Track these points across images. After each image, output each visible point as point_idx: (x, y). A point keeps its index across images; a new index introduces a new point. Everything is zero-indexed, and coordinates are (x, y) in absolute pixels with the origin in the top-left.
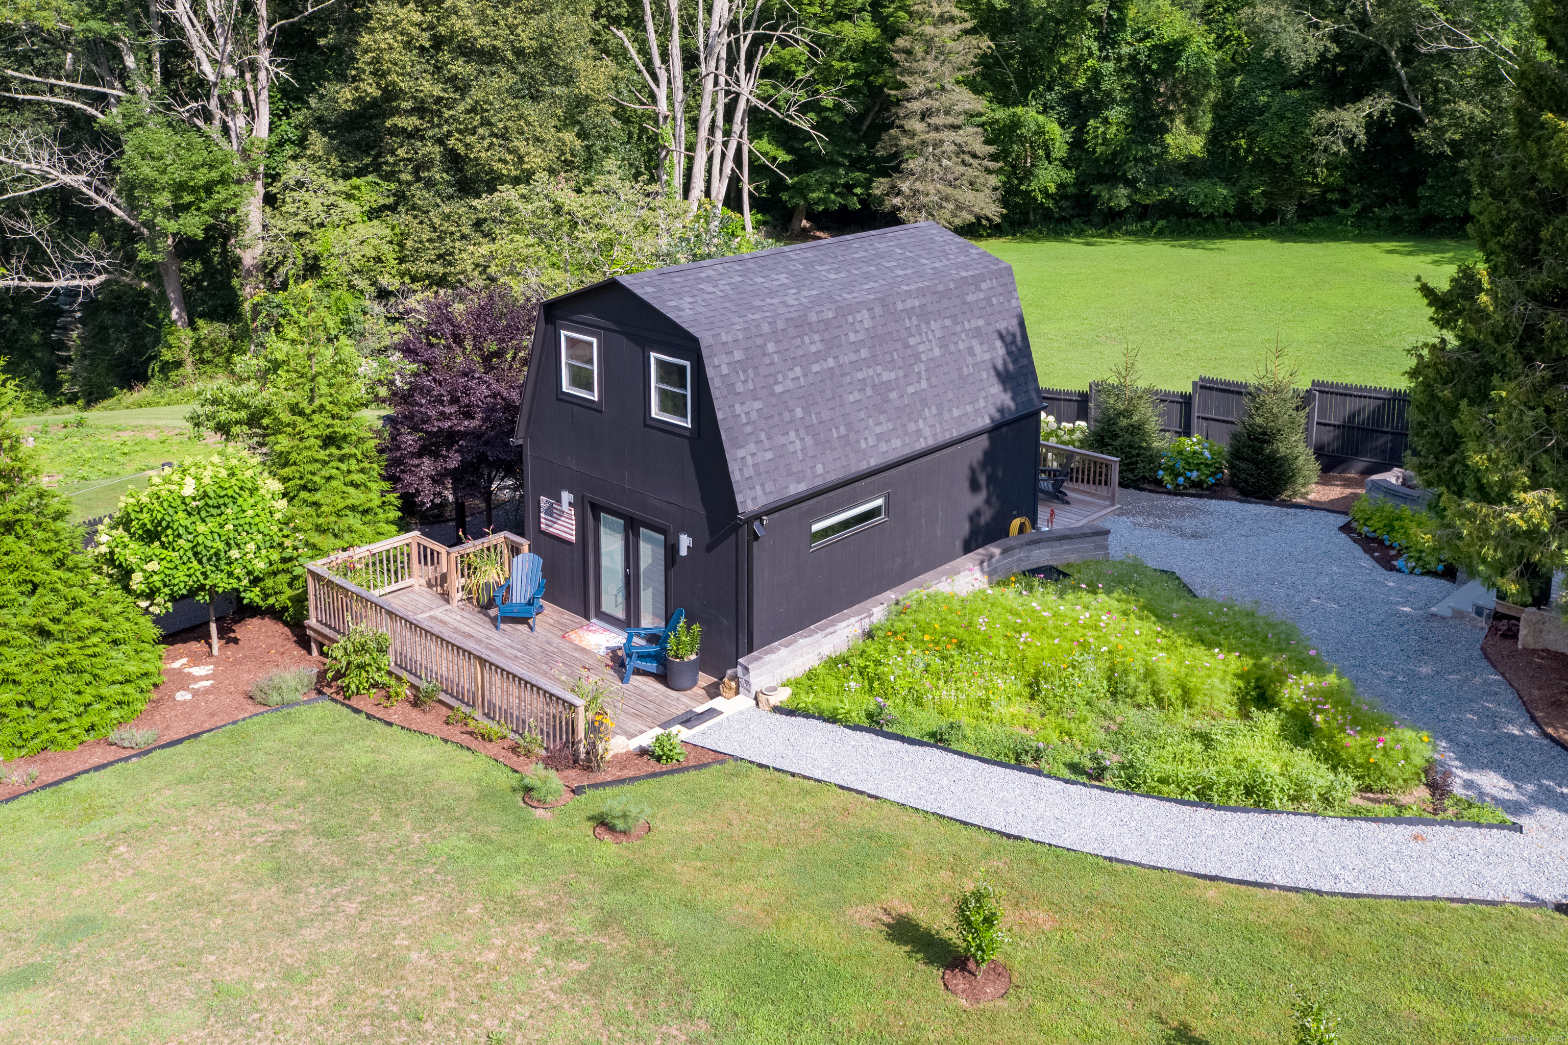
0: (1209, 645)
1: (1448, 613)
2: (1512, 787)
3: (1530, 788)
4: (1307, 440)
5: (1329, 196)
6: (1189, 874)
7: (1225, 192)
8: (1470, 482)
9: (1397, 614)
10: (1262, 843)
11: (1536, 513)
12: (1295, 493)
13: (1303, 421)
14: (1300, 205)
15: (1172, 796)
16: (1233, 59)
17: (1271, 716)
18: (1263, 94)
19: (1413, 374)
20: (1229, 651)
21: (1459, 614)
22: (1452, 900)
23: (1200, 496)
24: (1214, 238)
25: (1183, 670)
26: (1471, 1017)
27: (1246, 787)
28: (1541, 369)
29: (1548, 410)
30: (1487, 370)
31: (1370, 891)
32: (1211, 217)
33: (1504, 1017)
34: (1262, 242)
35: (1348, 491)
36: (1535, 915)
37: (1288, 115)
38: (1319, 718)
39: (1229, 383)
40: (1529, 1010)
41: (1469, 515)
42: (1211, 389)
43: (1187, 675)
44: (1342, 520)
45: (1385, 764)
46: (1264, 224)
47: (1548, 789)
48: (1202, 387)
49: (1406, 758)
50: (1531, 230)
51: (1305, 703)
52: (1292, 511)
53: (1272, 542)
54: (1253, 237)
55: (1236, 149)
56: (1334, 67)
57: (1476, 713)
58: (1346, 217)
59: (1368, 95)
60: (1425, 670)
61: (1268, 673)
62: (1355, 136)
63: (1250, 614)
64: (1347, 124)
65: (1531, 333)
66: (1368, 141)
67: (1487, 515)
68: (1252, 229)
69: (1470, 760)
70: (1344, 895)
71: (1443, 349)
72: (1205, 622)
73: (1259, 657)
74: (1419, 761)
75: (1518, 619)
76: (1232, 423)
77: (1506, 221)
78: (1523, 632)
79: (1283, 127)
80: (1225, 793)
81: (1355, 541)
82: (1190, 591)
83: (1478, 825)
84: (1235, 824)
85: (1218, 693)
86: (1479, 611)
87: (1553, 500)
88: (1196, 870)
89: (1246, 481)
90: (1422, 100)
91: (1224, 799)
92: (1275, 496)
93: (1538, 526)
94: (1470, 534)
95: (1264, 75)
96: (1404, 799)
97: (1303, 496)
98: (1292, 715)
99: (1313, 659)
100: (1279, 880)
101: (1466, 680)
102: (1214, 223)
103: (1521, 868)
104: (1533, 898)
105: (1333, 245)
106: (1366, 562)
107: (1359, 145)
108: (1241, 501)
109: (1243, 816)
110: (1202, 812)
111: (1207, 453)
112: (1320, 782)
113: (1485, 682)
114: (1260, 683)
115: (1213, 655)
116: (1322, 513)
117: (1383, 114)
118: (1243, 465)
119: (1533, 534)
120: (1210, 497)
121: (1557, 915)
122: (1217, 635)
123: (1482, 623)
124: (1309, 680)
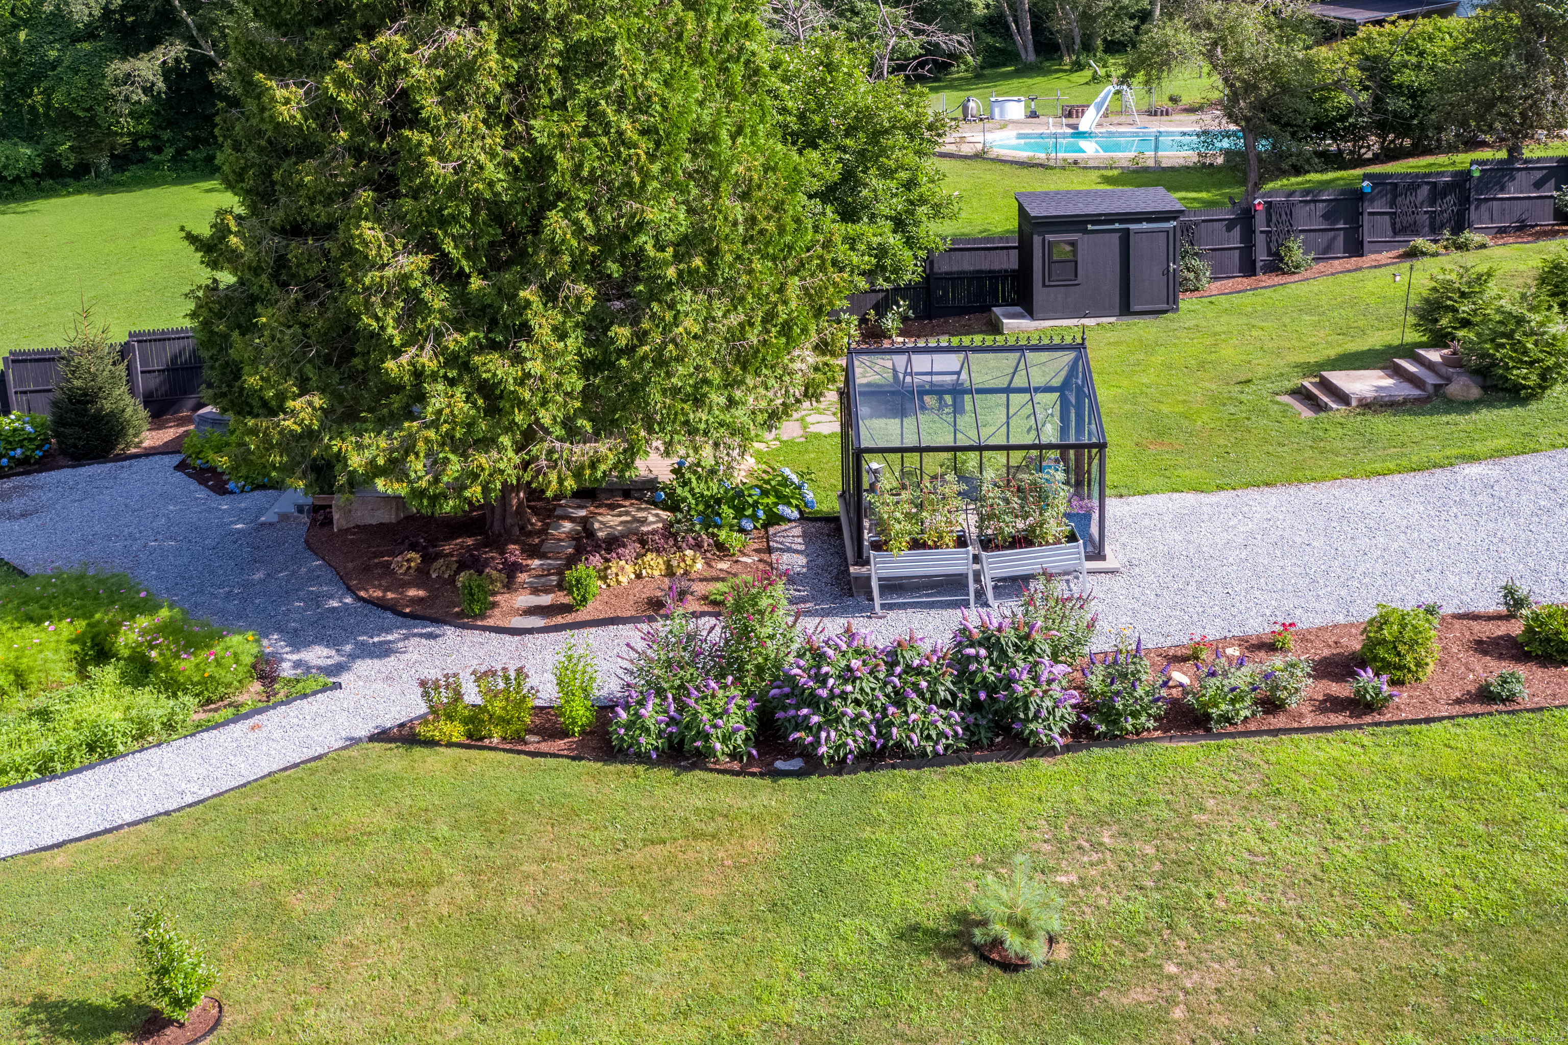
0: (37, 621)
1: (275, 519)
2: (333, 653)
3: (348, 648)
4: (132, 392)
5: (141, 144)
6: (34, 851)
7: (28, 152)
8: (255, 403)
9: (231, 533)
10: (110, 791)
11: (306, 415)
12: (128, 446)
13: (124, 374)
14: (112, 156)
15: (12, 783)
16: (12, 13)
17: (109, 668)
18: (53, 49)
19: (193, 315)
20: (60, 620)
21: (284, 517)
22: (286, 769)
23: (27, 473)
24: (25, 200)
25: (12, 655)
26: (304, 861)
27: (88, 745)
28: (295, 292)
29: (305, 326)
30: (253, 300)
31: (215, 792)
32: (17, 179)
33: (331, 848)
34: (78, 197)
35: (181, 430)
36: (353, 752)
37: (82, 67)
38: (154, 654)
39: (43, 352)
40: (350, 833)
41: (253, 432)
42: (25, 361)
43: (17, 658)
44: (177, 459)
45: (220, 673)
46: (78, 179)
47: (363, 644)
48: (13, 361)
49: (237, 662)
50: (266, 174)
51: (141, 644)
52: (127, 463)
53: (108, 498)
54: (69, 194)
55: (32, 108)
56: (123, 17)
57: (302, 600)
58: (162, 162)
59: (160, 43)
60: (259, 576)
61: (102, 628)
62: (153, 84)
63: (80, 578)
64: (143, 73)
65: (281, 262)
66: (169, 88)
67: (267, 428)
68: (65, 185)
69: (297, 641)
70: (190, 806)
71: (216, 289)
72: (32, 599)
73: (92, 616)
74: (248, 660)
75: (330, 507)
76: (49, 391)
77: (244, 169)
78: (336, 516)
79: (80, 81)
80: (69, 759)
81: (190, 475)
82: (21, 573)
83: (305, 696)
84: (81, 784)
85: (52, 665)
86: (300, 509)
87: (318, 401)
88: (42, 844)
89: (75, 446)
90: (214, 45)
91: (68, 765)
92: (108, 453)
93: (309, 426)
94: (258, 447)
95: (50, 28)
96: (240, 699)
97: (138, 445)
98: (131, 659)
99: (145, 600)
100: (128, 818)
101: (293, 573)
102: (23, 184)
103: (342, 718)
104: (351, 739)
105: (152, 191)
106: (201, 493)
107: (159, 93)
108: (73, 467)
109: (89, 773)
110: (46, 786)
111: (28, 428)
112: (160, 712)
113: (310, 571)
114: (97, 641)
115: (44, 630)
116: (157, 458)
117: (177, 60)
118: (68, 431)
119: (310, 435)
120: (40, 471)
121: (371, 745)
122: (47, 608)
123: (305, 519)
124: (143, 621)
